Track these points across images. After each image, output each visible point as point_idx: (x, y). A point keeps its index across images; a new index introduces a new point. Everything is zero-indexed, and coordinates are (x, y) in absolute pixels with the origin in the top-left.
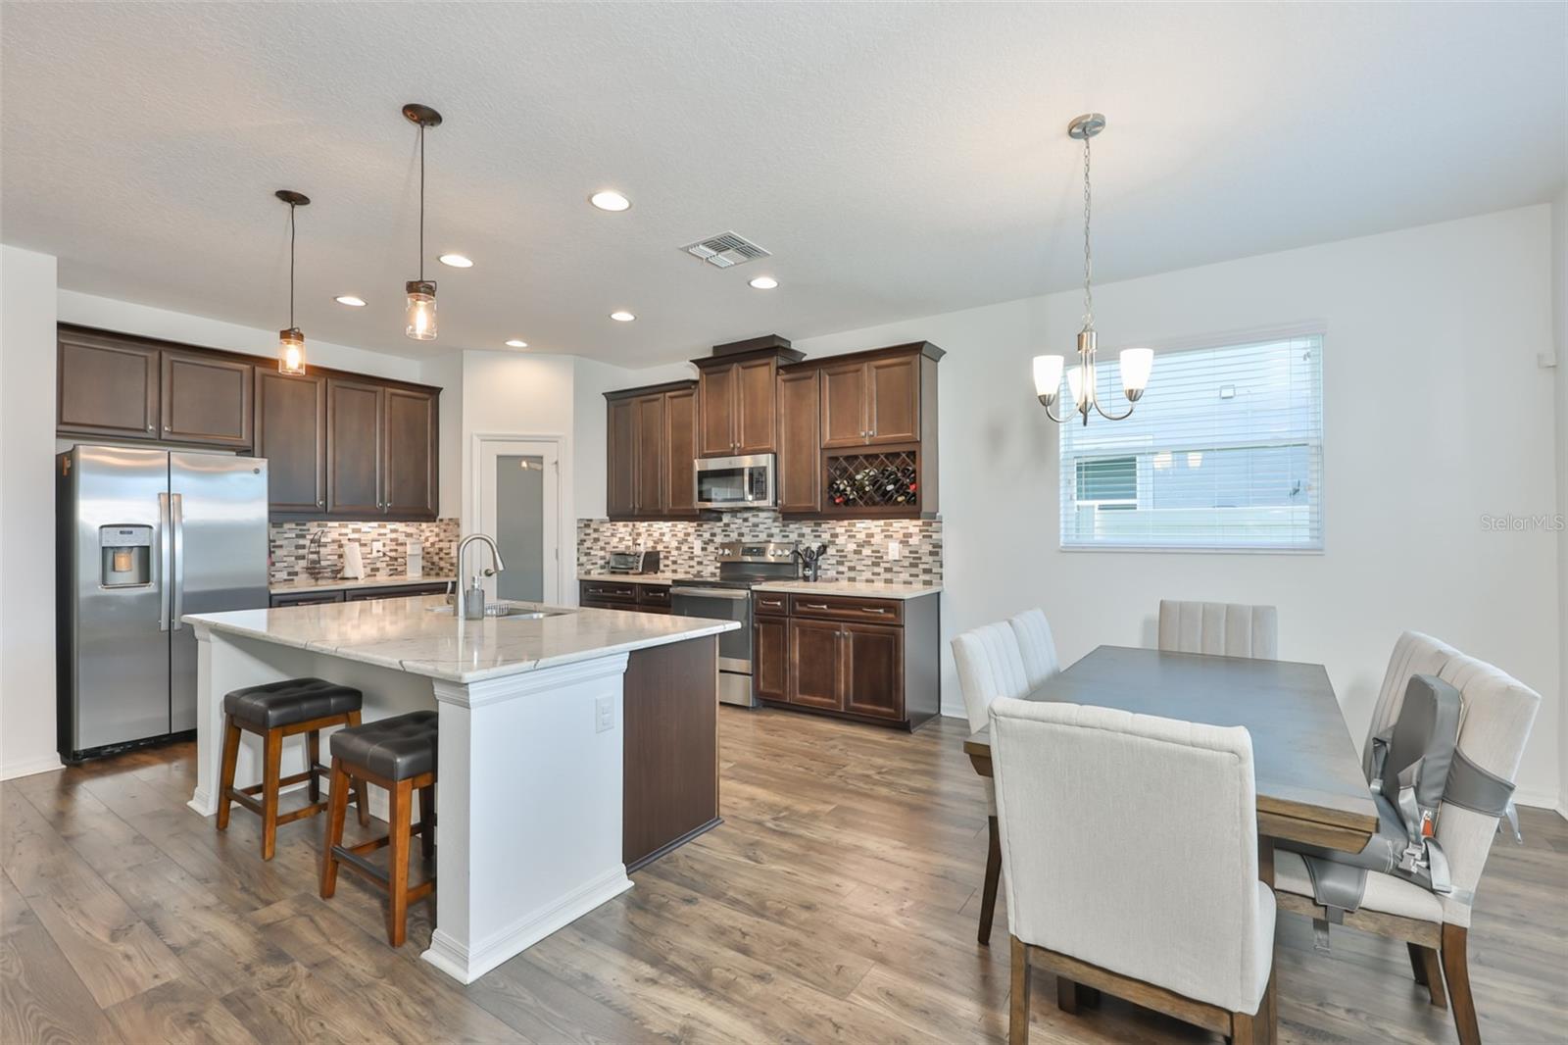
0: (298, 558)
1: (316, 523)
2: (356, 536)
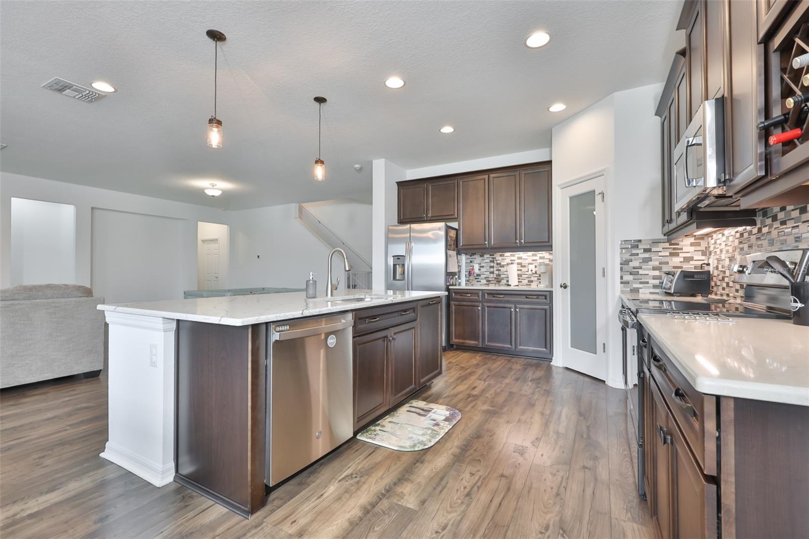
0: (491, 273)
1: (499, 254)
2: (519, 261)
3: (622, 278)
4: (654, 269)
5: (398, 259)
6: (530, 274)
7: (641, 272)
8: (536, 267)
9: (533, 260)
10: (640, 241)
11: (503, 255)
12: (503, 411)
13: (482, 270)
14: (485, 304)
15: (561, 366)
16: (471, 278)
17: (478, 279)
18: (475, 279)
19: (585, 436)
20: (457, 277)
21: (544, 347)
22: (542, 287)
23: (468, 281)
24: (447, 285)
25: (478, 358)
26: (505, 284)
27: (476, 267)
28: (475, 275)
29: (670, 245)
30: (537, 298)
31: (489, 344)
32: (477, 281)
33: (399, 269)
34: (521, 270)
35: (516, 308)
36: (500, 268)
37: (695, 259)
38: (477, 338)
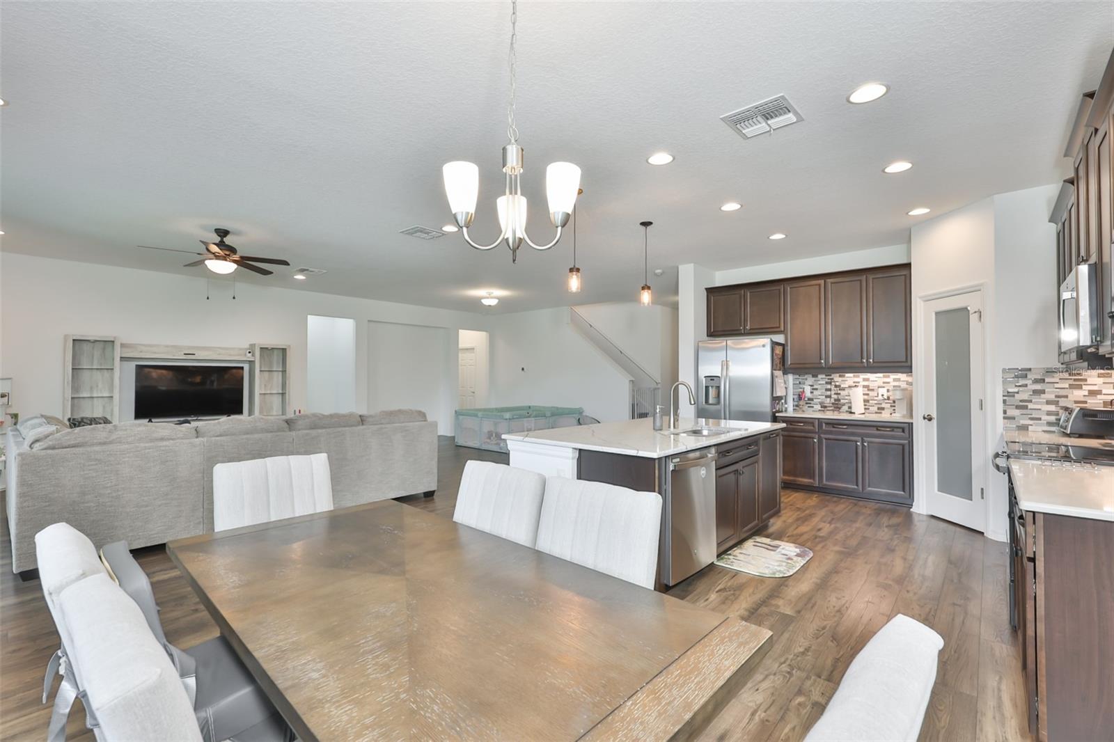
0: (827, 397)
1: (838, 375)
2: (866, 383)
3: (1005, 412)
4: (1048, 402)
5: (711, 380)
6: (880, 400)
7: (1030, 406)
8: (888, 391)
9: (884, 383)
10: (1030, 370)
11: (844, 376)
12: (858, 553)
13: (816, 393)
14: (822, 435)
15: (925, 513)
16: (802, 403)
17: (810, 403)
18: (807, 403)
19: (955, 581)
20: (783, 401)
21: (901, 488)
22: (898, 416)
23: (797, 406)
24: (773, 412)
25: (814, 499)
26: (847, 411)
27: (808, 390)
28: (806, 399)
29: (1070, 375)
30: (893, 431)
31: (828, 483)
32: (809, 407)
33: (712, 392)
34: (868, 394)
35: (863, 442)
36: (839, 392)
37: (1103, 392)
38: (812, 477)
